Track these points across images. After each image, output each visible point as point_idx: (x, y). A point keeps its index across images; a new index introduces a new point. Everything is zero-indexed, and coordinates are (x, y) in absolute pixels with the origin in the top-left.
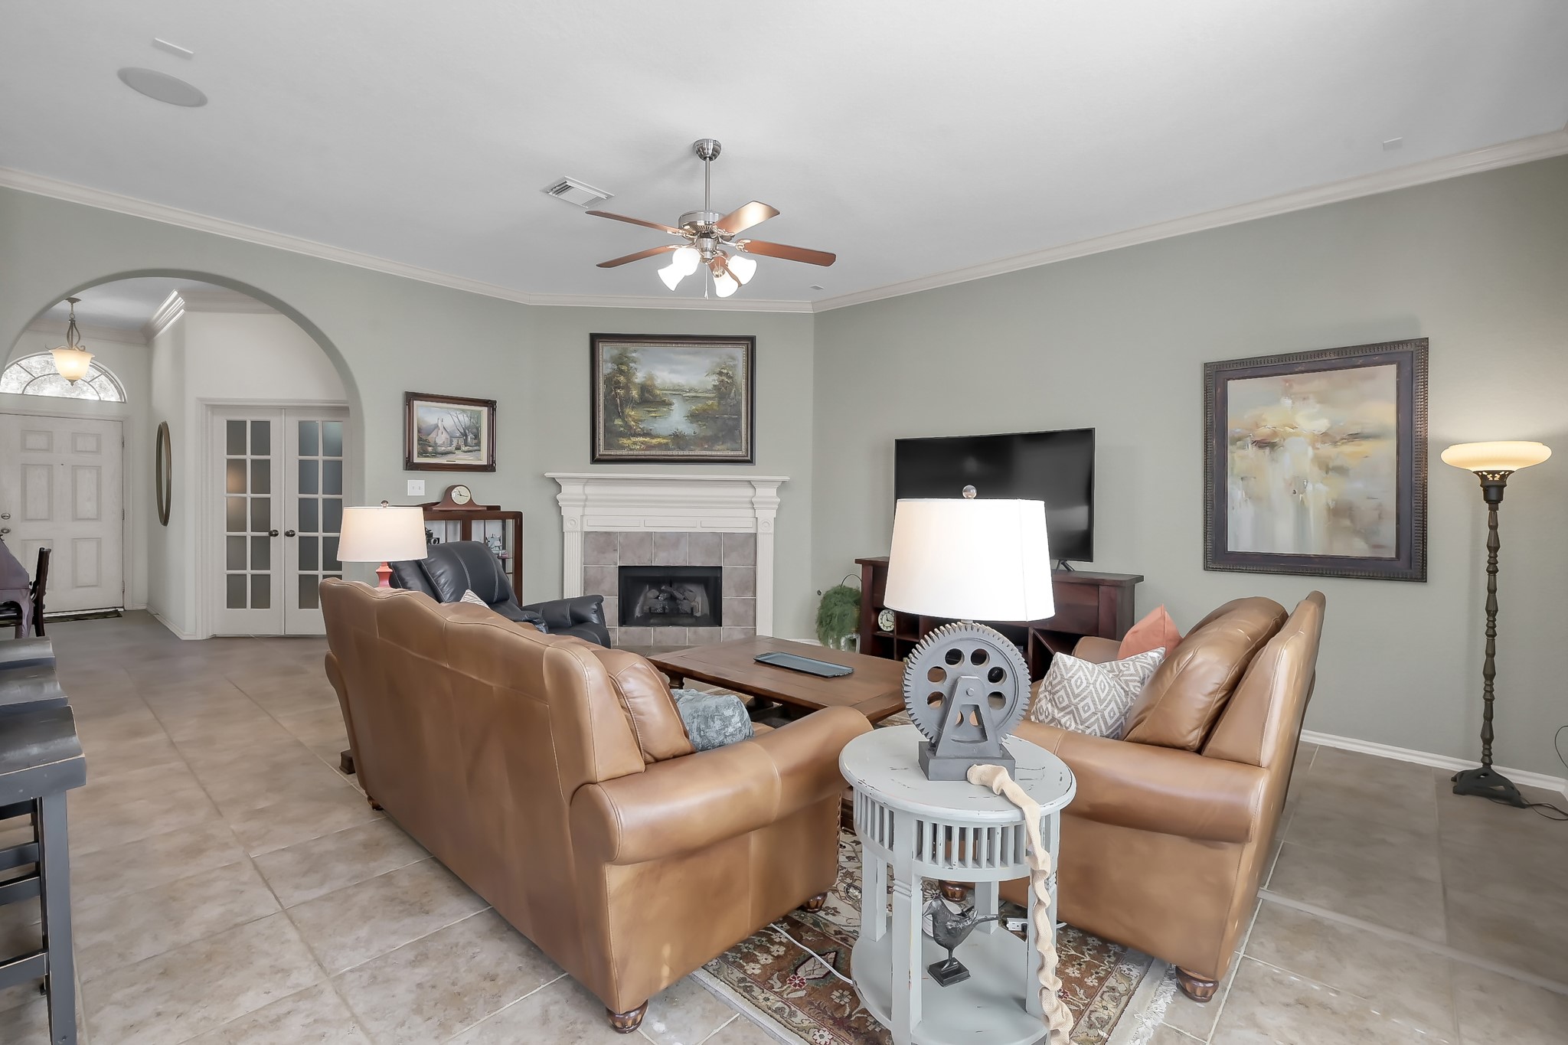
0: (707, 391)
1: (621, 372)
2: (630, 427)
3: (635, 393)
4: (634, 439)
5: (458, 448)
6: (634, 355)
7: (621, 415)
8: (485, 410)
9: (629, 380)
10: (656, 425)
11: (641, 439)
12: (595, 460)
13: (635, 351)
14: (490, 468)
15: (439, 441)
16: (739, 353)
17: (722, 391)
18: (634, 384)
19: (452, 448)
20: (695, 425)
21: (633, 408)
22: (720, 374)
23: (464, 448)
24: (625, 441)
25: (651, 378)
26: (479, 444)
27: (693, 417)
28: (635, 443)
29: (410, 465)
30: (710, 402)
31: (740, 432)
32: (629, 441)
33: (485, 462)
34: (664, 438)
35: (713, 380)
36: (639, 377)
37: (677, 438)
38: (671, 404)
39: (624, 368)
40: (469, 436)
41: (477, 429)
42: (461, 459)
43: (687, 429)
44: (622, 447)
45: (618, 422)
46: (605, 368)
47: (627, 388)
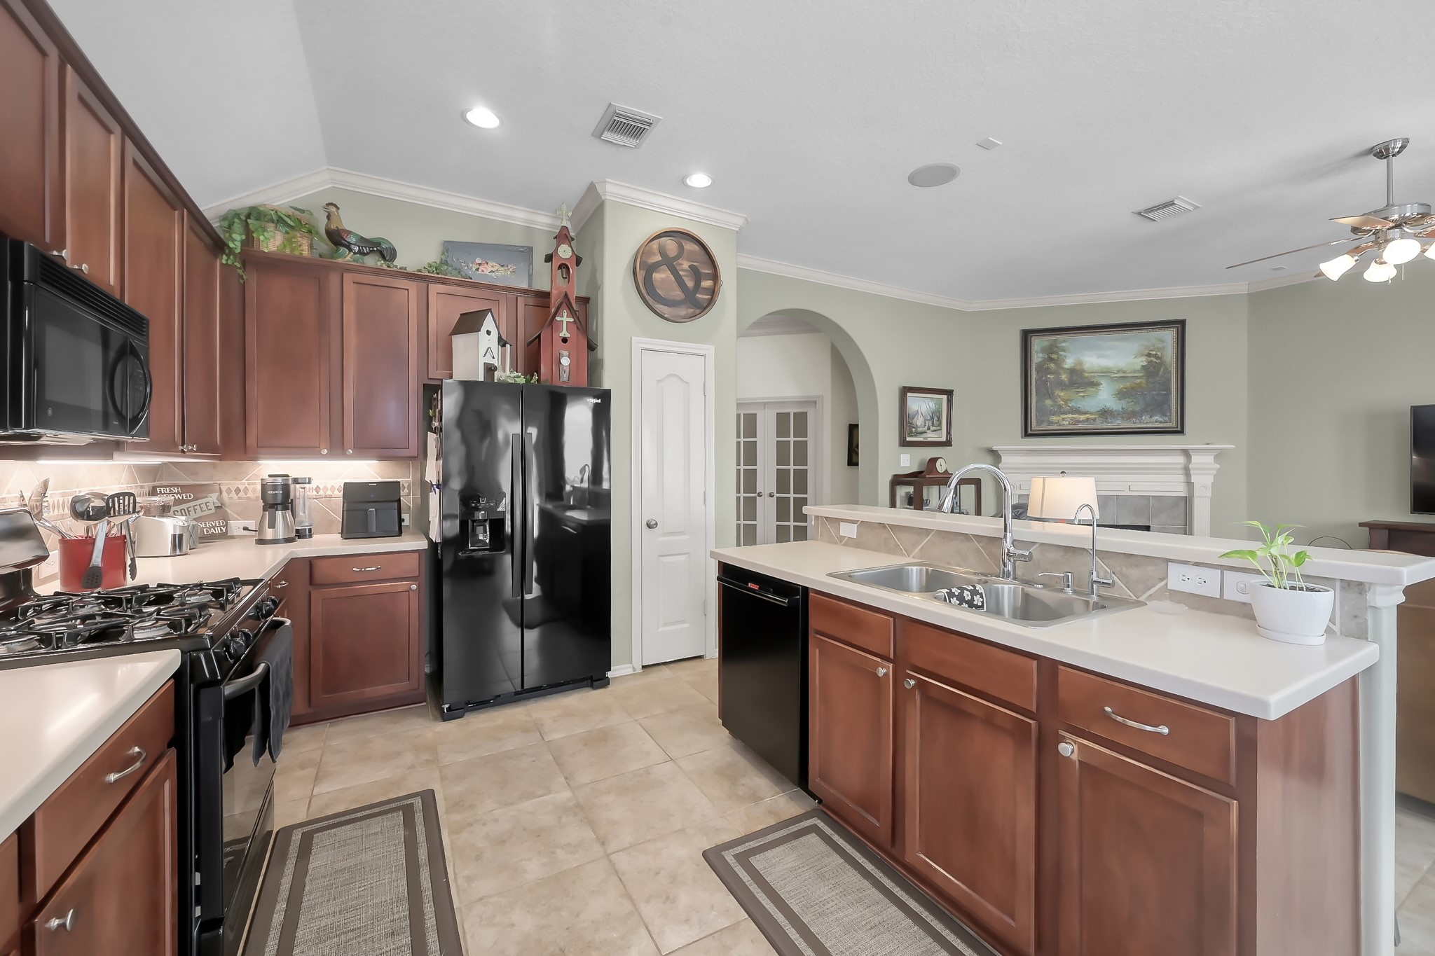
0: (1135, 371)
1: (1052, 360)
2: (1060, 406)
3: (1064, 377)
4: (1064, 416)
5: (929, 429)
6: (1063, 344)
7: (1051, 396)
8: (945, 397)
9: (1059, 366)
10: (1084, 403)
11: (1070, 416)
12: (1027, 433)
13: (1065, 341)
14: (948, 443)
15: (919, 424)
16: (1169, 336)
17: (1153, 368)
18: (1064, 369)
19: (925, 429)
20: (1123, 402)
21: (1062, 390)
22: (1149, 355)
23: (932, 428)
24: (1055, 418)
25: (1080, 363)
26: (940, 425)
27: (1121, 394)
28: (1063, 419)
29: (904, 443)
30: (1139, 381)
31: (1170, 407)
32: (1058, 418)
33: (944, 439)
34: (1091, 414)
35: (1142, 361)
36: (1069, 363)
37: (1105, 413)
38: (1098, 384)
39: (1054, 356)
40: (935, 417)
41: (939, 412)
42: (932, 437)
43: (1113, 404)
44: (1050, 423)
45: (1048, 402)
46: (1037, 357)
47: (1057, 373)
